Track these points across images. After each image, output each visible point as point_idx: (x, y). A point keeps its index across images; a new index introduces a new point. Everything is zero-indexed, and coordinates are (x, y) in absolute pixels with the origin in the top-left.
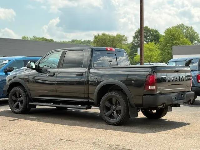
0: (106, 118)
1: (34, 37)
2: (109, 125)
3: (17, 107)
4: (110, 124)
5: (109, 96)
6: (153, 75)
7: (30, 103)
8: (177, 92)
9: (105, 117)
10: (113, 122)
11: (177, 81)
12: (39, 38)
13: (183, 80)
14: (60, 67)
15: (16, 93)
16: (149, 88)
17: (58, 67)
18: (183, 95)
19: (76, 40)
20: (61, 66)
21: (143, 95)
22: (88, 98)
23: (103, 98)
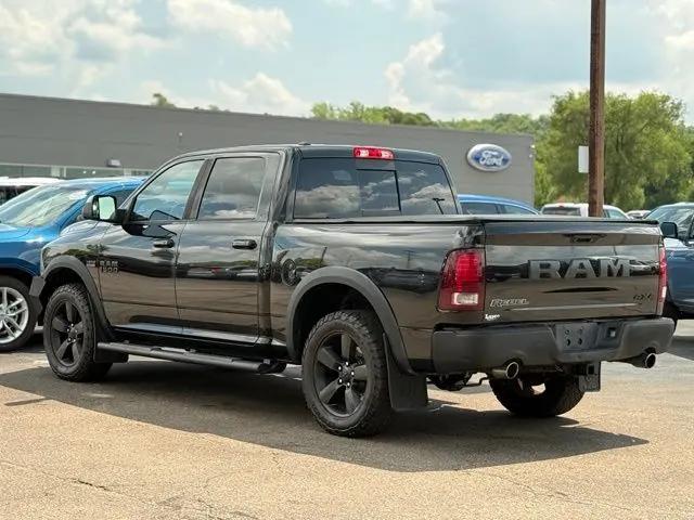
0: (320, 409)
1: (355, 106)
2: (326, 435)
3: (68, 356)
4: (330, 432)
5: (331, 329)
6: (470, 250)
7: (99, 345)
8: (589, 320)
9: (318, 404)
10: (340, 423)
11: (583, 276)
12: (375, 111)
13: (615, 273)
14: (191, 216)
15: (64, 305)
16: (456, 302)
17: (187, 217)
18: (613, 329)
19: (508, 116)
20: (194, 213)
21: (434, 325)
22: (269, 333)
23: (313, 336)
